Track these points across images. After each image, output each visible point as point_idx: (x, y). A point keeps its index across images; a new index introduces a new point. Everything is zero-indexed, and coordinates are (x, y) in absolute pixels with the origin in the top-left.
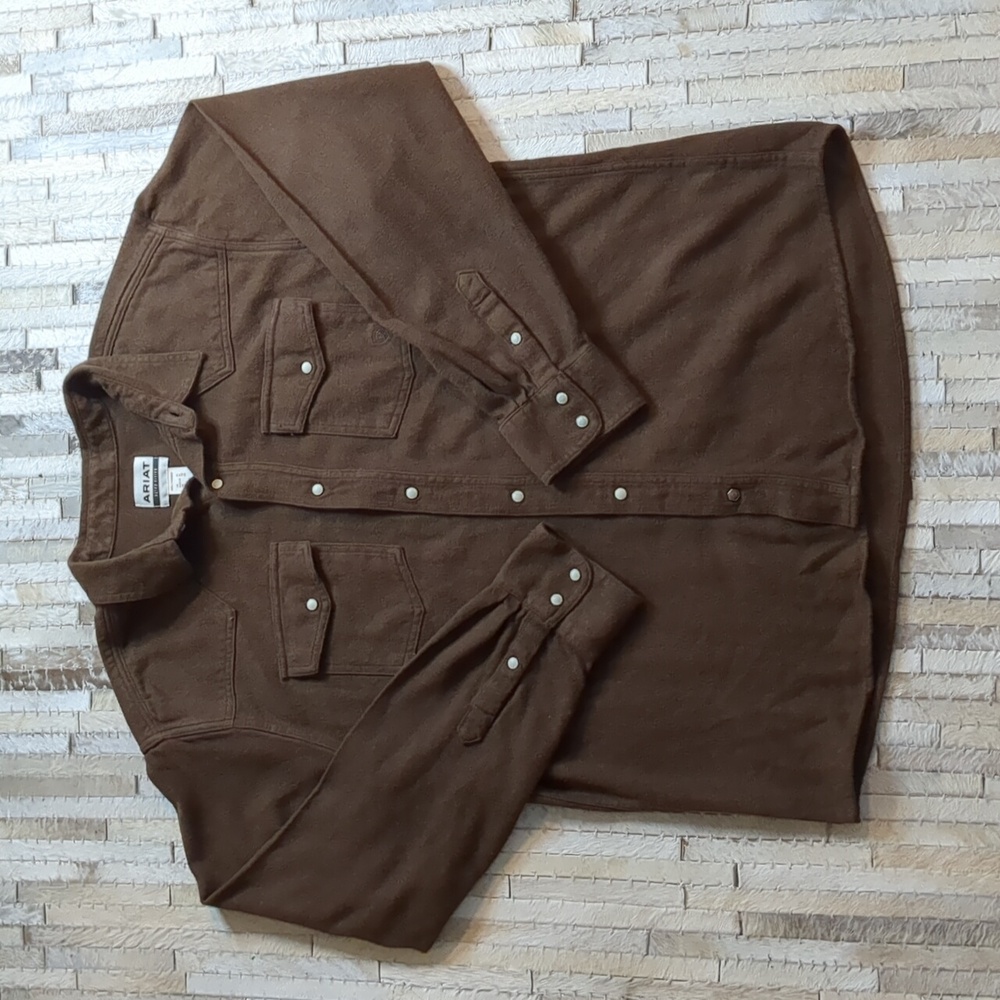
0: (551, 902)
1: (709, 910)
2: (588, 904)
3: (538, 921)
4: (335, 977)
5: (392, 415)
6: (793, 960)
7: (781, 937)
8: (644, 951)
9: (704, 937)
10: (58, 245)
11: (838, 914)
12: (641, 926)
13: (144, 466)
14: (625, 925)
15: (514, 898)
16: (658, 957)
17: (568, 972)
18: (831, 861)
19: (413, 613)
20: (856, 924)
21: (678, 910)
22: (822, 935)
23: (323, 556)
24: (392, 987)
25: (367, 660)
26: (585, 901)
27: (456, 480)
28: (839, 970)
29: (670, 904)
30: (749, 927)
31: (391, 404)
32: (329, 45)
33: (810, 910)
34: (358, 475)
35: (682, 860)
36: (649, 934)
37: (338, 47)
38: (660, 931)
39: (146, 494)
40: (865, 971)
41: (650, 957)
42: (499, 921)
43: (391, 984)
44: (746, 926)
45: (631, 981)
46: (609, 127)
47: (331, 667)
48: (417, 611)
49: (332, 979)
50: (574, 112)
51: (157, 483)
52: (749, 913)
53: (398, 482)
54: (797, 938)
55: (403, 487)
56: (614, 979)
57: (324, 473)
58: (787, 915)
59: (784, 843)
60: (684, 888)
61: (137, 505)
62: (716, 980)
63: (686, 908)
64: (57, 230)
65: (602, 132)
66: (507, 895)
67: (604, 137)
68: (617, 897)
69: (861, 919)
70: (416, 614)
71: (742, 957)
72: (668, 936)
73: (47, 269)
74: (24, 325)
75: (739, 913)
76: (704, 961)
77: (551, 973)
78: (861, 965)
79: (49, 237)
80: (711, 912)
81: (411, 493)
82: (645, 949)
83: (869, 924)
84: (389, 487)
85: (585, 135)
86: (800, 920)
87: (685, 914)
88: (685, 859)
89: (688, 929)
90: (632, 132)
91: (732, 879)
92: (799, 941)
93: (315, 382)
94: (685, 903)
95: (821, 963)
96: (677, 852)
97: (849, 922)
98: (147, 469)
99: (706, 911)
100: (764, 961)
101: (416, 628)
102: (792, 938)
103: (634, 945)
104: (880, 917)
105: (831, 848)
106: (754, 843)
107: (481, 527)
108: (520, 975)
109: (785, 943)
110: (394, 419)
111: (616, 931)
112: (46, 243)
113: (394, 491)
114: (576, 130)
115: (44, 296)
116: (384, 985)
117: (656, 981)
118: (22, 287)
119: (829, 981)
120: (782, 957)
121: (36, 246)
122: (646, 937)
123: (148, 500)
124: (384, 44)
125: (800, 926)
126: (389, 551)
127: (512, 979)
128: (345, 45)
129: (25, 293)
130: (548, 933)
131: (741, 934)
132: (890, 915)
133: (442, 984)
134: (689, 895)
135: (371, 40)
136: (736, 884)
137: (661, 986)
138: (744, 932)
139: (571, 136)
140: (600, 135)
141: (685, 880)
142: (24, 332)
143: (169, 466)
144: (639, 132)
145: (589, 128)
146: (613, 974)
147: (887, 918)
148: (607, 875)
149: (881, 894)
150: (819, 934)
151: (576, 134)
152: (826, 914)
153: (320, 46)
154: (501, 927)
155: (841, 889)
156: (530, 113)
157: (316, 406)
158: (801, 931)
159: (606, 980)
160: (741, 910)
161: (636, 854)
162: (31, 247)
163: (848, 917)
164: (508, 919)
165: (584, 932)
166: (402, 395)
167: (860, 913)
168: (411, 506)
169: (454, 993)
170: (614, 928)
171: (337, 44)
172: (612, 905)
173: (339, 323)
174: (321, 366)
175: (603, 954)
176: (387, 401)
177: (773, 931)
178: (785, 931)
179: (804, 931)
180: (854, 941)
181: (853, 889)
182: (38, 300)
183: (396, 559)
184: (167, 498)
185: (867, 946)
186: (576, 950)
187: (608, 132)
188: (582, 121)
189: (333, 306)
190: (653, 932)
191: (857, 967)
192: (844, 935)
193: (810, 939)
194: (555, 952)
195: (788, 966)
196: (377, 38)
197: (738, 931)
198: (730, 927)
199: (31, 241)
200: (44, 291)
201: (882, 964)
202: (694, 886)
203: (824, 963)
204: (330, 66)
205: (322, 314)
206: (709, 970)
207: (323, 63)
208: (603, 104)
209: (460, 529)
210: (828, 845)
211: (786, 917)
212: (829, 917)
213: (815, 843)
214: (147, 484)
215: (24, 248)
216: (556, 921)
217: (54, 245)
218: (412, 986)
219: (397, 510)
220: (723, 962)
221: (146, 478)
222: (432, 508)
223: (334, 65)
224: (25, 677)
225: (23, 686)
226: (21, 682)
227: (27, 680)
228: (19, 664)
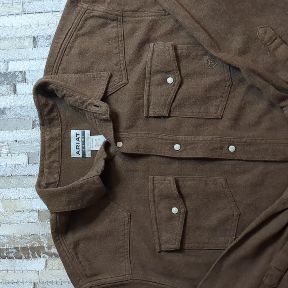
5: (219, 106)
10: (25, 15)
13: (77, 135)
19: (233, 214)
23: (181, 183)
25: (207, 241)
27: (258, 141)
31: (218, 100)
34: (201, 139)
39: (78, 150)
47: (186, 245)
48: (236, 214)
51: (84, 144)
53: (224, 143)
55: (227, 146)
57: (181, 138)
61: (72, 156)
64: (25, 7)
70: (235, 215)
73: (18, 28)
74: (6, 59)
79: (20, 11)
81: (232, 148)
84: (219, 145)
93: (175, 88)
98: (78, 136)
101: (235, 224)
107: (272, 167)
110: (220, 108)
112: (18, 14)
113: (222, 148)
115: (17, 43)
118: (5, 38)
121: (12, 16)
123: (79, 154)
126: (218, 180)
129: (6, 42)
142: (6, 63)
143: (91, 135)
157: (176, 101)
162: (9, 16)
166: (225, 95)
168: (232, 155)
173: (188, 56)
174: (178, 79)
176: (216, 98)
182: (14, 45)
183: (222, 185)
184: (90, 152)
189: (185, 47)
199: (10, 13)
200: (17, 40)
205: (179, 51)
209: (260, 168)
214: (78, 145)
215: (5, 17)
219: (224, 158)
221: (78, 142)
222: (244, 157)
224: (7, 251)
225: (7, 256)
226: (5, 254)
227: (8, 253)
228: (4, 244)
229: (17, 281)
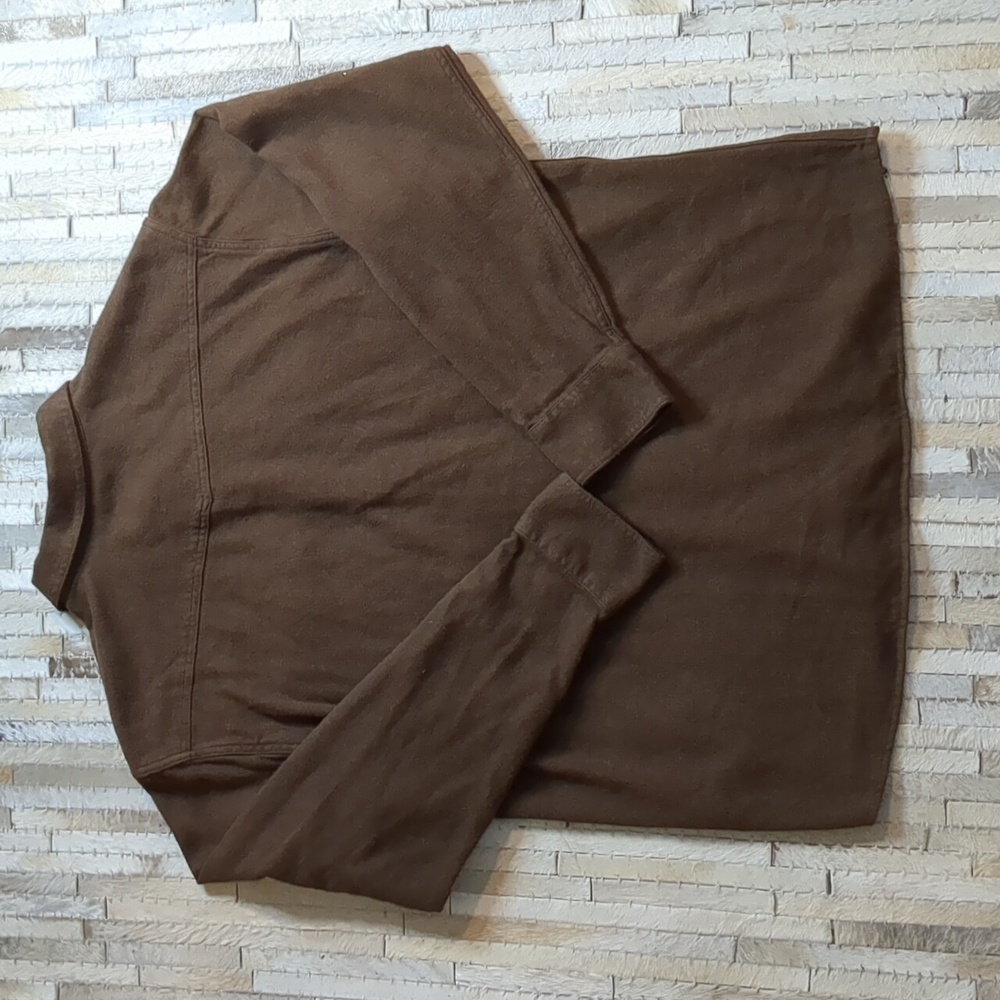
0: (634, 906)
1: (799, 917)
2: (673, 910)
3: (621, 925)
4: (407, 978)
6: (887, 970)
7: (875, 947)
8: (731, 959)
9: (794, 945)
10: (123, 216)
11: (935, 924)
12: (729, 932)
14: (711, 931)
15: (596, 901)
16: (745, 965)
17: (652, 979)
18: (928, 870)
20: (954, 934)
21: (767, 916)
22: (919, 945)
24: (468, 989)
26: (670, 906)
28: (935, 981)
29: (759, 911)
30: (842, 935)
32: (412, 11)
33: (905, 919)
35: (772, 865)
36: (737, 941)
37: (420, 14)
38: (749, 938)
40: (961, 983)
41: (737, 966)
42: (579, 925)
43: (467, 987)
44: (839, 935)
45: (717, 988)
46: (707, 102)
49: (405, 980)
50: (670, 85)
52: (841, 921)
54: (892, 947)
56: (699, 986)
58: (882, 923)
59: (880, 851)
60: (774, 895)
62: (806, 989)
63: (776, 915)
64: (123, 200)
65: (700, 107)
66: (589, 898)
67: (701, 113)
68: (704, 903)
69: (959, 930)
71: (832, 966)
72: (756, 944)
73: (112, 241)
74: (88, 299)
75: (832, 921)
76: (793, 970)
77: (633, 979)
78: (958, 977)
79: (115, 208)
80: (802, 920)
82: (732, 955)
83: (968, 934)
85: (681, 110)
86: (895, 929)
87: (774, 921)
88: (776, 864)
89: (777, 937)
90: (732, 107)
91: (825, 885)
92: (894, 950)
94: (775, 909)
95: (916, 974)
96: (768, 858)
97: (946, 932)
99: (797, 919)
100: (857, 970)
102: (887, 948)
103: (721, 952)
104: (979, 928)
105: (929, 856)
106: (848, 850)
108: (600, 981)
109: (880, 952)
111: (702, 937)
112: (111, 214)
114: (672, 104)
115: (109, 270)
116: (459, 987)
117: (743, 990)
118: (86, 260)
119: (924, 992)
120: (875, 967)
121: (100, 218)
122: (734, 943)
124: (470, 11)
125: (896, 935)
127: (592, 985)
128: (428, 11)
129: (89, 266)
130: (630, 938)
131: (833, 942)
132: (988, 926)
133: (520, 988)
134: (779, 902)
135: (456, 7)
136: (829, 892)
137: (747, 995)
138: (836, 942)
139: (666, 111)
140: (697, 110)
141: (776, 887)
142: (87, 308)
144: (739, 107)
145: (686, 102)
146: (699, 981)
147: (987, 929)
148: (693, 880)
149: (981, 904)
150: (915, 944)
151: (672, 108)
152: (924, 923)
153: (402, 12)
154: (583, 930)
155: (939, 899)
156: (624, 86)
158: (896, 941)
159: (691, 988)
160: (834, 918)
161: (724, 859)
162: (95, 218)
163: (946, 927)
164: (589, 922)
165: (669, 938)
167: (959, 924)
169: (532, 996)
170: (701, 934)
171: (420, 10)
172: (698, 910)
175: (688, 961)
177: (867, 940)
178: (880, 939)
179: (899, 941)
180: (952, 952)
181: (951, 899)
182: (103, 274)
185: (965, 956)
186: (660, 955)
187: (706, 106)
188: (679, 95)
190: (740, 938)
191: (954, 978)
192: (941, 946)
193: (906, 949)
194: (638, 958)
195: (881, 977)
196: (463, 4)
197: (830, 939)
198: (822, 935)
199: (96, 212)
200: (109, 265)
201: (980, 976)
202: (784, 892)
203: (920, 974)
204: (413, 33)
206: (799, 979)
207: (405, 29)
208: (701, 78)
210: (925, 853)
211: (880, 925)
212: (925, 927)
213: (912, 852)
215: (88, 219)
216: (639, 926)
217: (121, 216)
218: (488, 989)
220: (813, 972)
223: (417, 33)
224: (86, 664)
225: (86, 673)
226: (82, 669)
227: (89, 667)
228: (81, 651)
229: (102, 720)
